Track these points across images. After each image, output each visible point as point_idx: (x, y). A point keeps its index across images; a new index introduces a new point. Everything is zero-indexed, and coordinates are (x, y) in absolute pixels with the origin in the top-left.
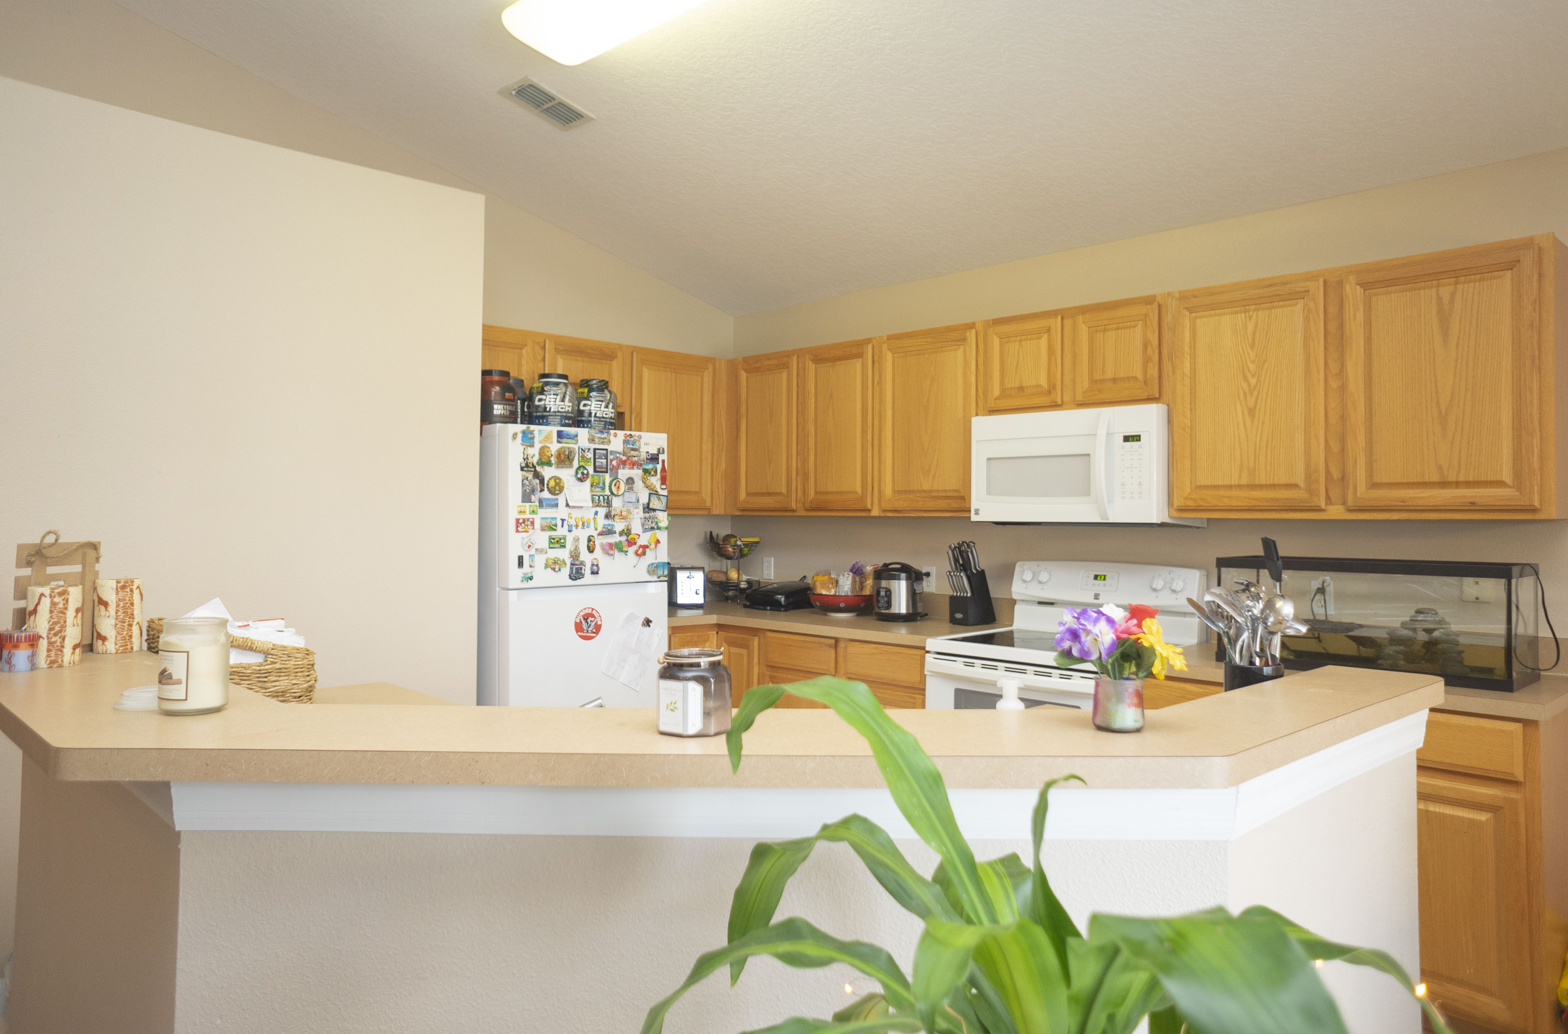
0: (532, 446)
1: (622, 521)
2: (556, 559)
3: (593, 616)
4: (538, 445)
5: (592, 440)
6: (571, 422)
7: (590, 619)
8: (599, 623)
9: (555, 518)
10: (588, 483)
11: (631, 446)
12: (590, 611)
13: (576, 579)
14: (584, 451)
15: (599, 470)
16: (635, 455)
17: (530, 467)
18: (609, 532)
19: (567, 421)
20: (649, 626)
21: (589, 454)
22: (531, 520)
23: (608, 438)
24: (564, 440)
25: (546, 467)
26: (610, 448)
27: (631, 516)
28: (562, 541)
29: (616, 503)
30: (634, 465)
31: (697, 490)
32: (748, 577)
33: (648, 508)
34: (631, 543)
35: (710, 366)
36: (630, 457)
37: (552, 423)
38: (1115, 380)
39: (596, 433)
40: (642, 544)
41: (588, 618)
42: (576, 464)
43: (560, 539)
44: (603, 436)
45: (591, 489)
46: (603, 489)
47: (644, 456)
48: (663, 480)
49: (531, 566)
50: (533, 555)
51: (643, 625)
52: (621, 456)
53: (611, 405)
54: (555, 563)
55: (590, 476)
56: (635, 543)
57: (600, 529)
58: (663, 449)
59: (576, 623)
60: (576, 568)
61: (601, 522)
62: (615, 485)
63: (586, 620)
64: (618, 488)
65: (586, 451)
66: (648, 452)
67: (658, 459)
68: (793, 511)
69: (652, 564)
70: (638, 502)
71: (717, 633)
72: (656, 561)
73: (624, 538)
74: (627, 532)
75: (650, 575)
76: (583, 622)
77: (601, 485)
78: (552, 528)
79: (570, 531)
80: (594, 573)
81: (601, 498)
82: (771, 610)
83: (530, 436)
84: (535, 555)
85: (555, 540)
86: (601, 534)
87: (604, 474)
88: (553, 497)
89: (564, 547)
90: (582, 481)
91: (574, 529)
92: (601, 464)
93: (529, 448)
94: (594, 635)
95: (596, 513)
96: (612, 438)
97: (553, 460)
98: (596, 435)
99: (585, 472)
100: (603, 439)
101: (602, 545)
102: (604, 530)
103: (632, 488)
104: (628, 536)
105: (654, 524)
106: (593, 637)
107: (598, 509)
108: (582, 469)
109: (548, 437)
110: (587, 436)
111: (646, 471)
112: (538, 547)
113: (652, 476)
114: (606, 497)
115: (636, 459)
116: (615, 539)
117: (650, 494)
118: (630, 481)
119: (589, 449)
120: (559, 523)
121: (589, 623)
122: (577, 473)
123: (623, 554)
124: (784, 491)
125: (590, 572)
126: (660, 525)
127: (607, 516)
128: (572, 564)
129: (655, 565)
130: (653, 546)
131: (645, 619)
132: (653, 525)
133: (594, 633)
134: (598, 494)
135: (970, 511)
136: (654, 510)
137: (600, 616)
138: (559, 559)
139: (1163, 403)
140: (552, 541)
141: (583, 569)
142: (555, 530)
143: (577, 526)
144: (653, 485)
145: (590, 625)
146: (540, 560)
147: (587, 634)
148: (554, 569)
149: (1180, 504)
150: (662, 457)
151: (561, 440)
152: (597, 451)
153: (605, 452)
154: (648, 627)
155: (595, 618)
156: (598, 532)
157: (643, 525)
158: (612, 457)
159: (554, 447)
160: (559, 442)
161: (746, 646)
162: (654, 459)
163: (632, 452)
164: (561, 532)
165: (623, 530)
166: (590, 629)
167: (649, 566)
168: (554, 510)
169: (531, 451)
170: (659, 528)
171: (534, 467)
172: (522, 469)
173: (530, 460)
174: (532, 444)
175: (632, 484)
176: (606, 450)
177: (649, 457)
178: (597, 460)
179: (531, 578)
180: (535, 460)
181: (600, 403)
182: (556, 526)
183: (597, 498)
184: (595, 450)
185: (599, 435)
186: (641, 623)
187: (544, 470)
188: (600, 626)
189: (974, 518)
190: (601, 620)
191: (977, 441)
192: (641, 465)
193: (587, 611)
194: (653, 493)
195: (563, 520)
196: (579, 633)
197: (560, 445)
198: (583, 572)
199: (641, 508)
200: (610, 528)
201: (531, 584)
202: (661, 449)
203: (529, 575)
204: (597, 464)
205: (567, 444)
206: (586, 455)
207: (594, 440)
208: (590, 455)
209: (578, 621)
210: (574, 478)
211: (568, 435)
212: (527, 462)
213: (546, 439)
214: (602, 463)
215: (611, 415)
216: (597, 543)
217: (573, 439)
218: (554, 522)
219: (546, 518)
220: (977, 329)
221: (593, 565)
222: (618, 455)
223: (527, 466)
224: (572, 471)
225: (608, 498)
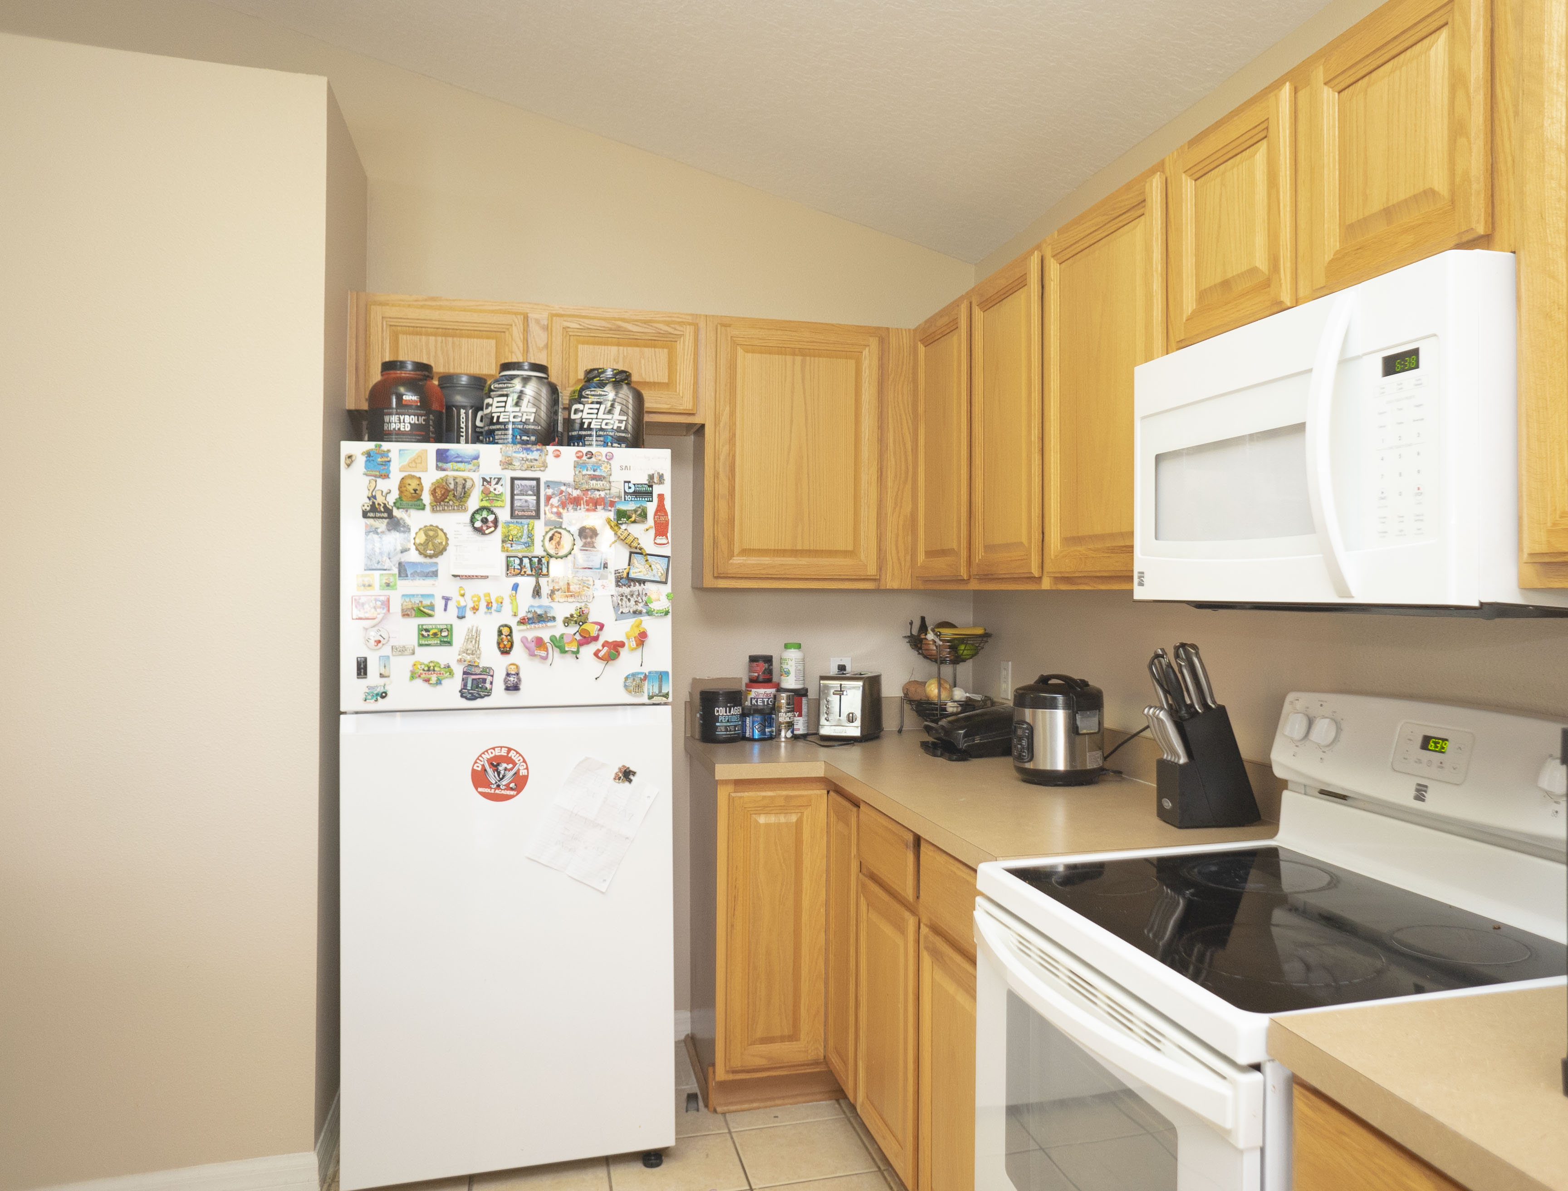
0: (386, 476)
1: (570, 599)
2: (432, 665)
3: (509, 760)
4: (396, 476)
5: (507, 464)
6: (533, 438)
7: (504, 765)
8: (523, 772)
9: (432, 596)
10: (498, 535)
11: (592, 473)
12: (504, 752)
13: (473, 698)
14: (489, 483)
15: (520, 514)
16: (598, 487)
17: (381, 512)
18: (540, 618)
19: (525, 438)
20: (630, 781)
21: (498, 487)
22: (382, 598)
23: (541, 460)
24: (450, 465)
25: (413, 513)
26: (544, 477)
27: (590, 592)
28: (445, 634)
29: (557, 569)
30: (595, 504)
31: (850, 548)
32: (968, 695)
33: (624, 580)
34: (587, 639)
35: (874, 343)
36: (588, 490)
37: (500, 441)
38: (1388, 213)
39: (515, 452)
40: (610, 640)
41: (498, 764)
42: (474, 502)
43: (441, 631)
44: (529, 457)
45: (503, 547)
46: (530, 544)
47: (618, 488)
48: (661, 530)
49: (382, 676)
50: (388, 657)
51: (617, 778)
52: (570, 490)
54: (429, 670)
55: (500, 525)
56: (596, 639)
57: (522, 614)
58: (661, 477)
59: (474, 772)
60: (473, 680)
61: (526, 603)
62: (551, 539)
63: (495, 767)
64: (559, 543)
65: (493, 482)
66: (629, 482)
67: (651, 493)
69: (634, 675)
70: (605, 566)
71: (828, 792)
72: (646, 670)
73: (573, 629)
74: (580, 618)
75: (630, 692)
76: (490, 771)
77: (524, 539)
78: (422, 612)
79: (461, 617)
80: (513, 688)
81: (526, 561)
83: (379, 460)
84: (391, 657)
85: (431, 633)
86: (522, 622)
87: (532, 521)
88: (428, 560)
89: (449, 643)
90: (484, 534)
91: (469, 613)
92: (525, 504)
93: (379, 481)
94: (512, 793)
95: (515, 587)
96: (550, 459)
97: (426, 498)
98: (514, 455)
99: (491, 518)
100: (531, 461)
101: (524, 640)
102: (530, 616)
103: (593, 543)
104: (581, 626)
105: (642, 605)
106: (513, 797)
107: (519, 579)
108: (485, 514)
109: (419, 461)
110: (499, 457)
111: (622, 515)
112: (396, 644)
113: (634, 522)
114: (536, 560)
115: (602, 494)
116: (558, 629)
117: (631, 553)
118: (588, 534)
119: (499, 479)
120: (439, 604)
121: (502, 772)
122: (473, 520)
123: (570, 658)
125: (504, 687)
126: (654, 606)
127: (537, 592)
128: (465, 673)
129: (642, 677)
130: (633, 644)
131: (620, 769)
132: (640, 607)
133: (512, 789)
134: (520, 555)
135: (1131, 578)
136: (642, 582)
137: (524, 761)
138: (437, 664)
139: (1502, 250)
140: (424, 633)
141: (488, 681)
142: (430, 616)
143: (475, 609)
144: (631, 538)
145: (504, 776)
146: (401, 667)
147: (497, 791)
148: (427, 680)
149: (1538, 549)
150: (657, 490)
151: (445, 466)
152: (516, 482)
153: (534, 483)
154: (627, 783)
155: (515, 764)
156: (518, 619)
157: (616, 607)
158: (550, 492)
159: (430, 476)
160: (438, 468)
162: (643, 493)
163: (594, 482)
164: (440, 618)
165: (572, 616)
166: (504, 782)
167: (627, 678)
168: (429, 582)
169: (382, 484)
170: (649, 613)
171: (389, 512)
172: (365, 515)
173: (380, 499)
174: (384, 472)
175: (591, 538)
176: (538, 480)
177: (632, 490)
178: (516, 497)
179: (384, 695)
180: (391, 500)
181: (598, 406)
182: (432, 607)
183: (517, 561)
184: (513, 480)
185: (524, 455)
186: (613, 776)
187: (409, 516)
188: (525, 778)
189: (1140, 594)
190: (527, 768)
191: (1143, 418)
192: (612, 504)
193: (497, 752)
194: (636, 551)
195: (447, 599)
196: (480, 790)
197: (442, 474)
198: (488, 685)
199: (612, 578)
200: (539, 612)
201: (382, 704)
202: (656, 476)
203: (380, 690)
204: (517, 503)
205: (452, 472)
206: (492, 490)
207: (511, 464)
208: (504, 489)
209: (479, 769)
210: (470, 529)
211: (458, 456)
212: (374, 503)
213: (414, 465)
214: (526, 501)
216: (517, 637)
217: (469, 463)
218: (427, 602)
219: (413, 595)
220: (1168, 174)
221: (508, 675)
222: (563, 488)
223: (374, 508)
224: (466, 517)
225: (540, 561)
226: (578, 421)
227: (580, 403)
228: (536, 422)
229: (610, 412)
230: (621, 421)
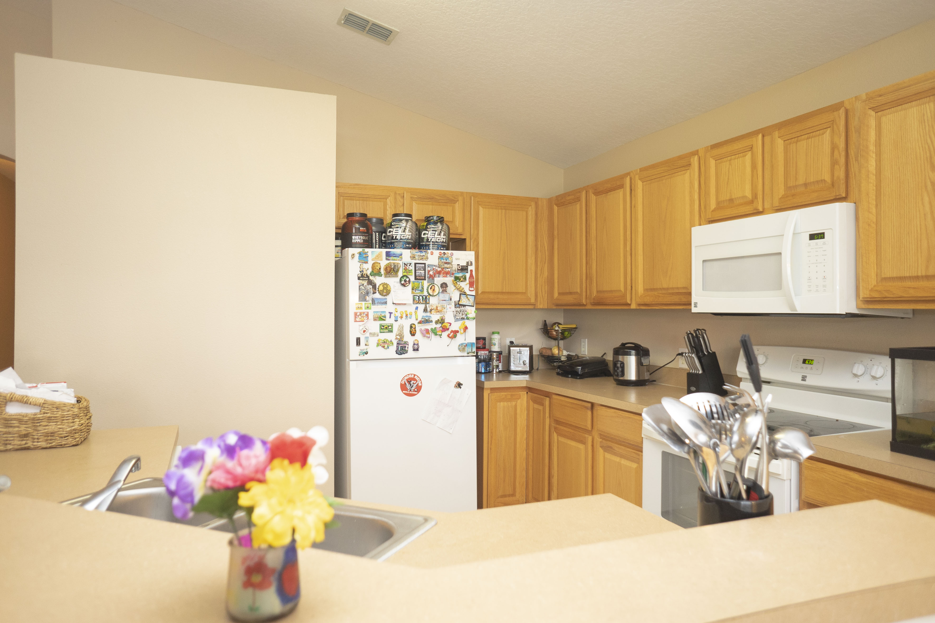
0: (367, 263)
1: (438, 313)
2: (385, 340)
3: (415, 380)
4: (370, 262)
5: (413, 257)
6: (410, 246)
7: (413, 382)
8: (420, 384)
9: (385, 312)
10: (410, 287)
11: (445, 261)
12: (412, 376)
13: (401, 354)
14: (407, 265)
15: (419, 278)
16: (448, 267)
17: (365, 277)
18: (427, 321)
19: (407, 245)
20: (461, 388)
21: (410, 267)
22: (366, 313)
23: (426, 256)
24: (391, 258)
25: (377, 277)
26: (427, 263)
27: (445, 310)
28: (390, 328)
29: (433, 301)
30: (447, 274)
31: (524, 291)
33: (458, 305)
34: (445, 329)
35: (533, 204)
36: (444, 268)
39: (416, 253)
40: (453, 330)
41: (410, 381)
42: (400, 274)
43: (389, 326)
44: (421, 255)
45: (412, 292)
46: (422, 291)
47: (455, 267)
48: (471, 284)
49: (366, 345)
50: (368, 337)
51: (456, 387)
52: (437, 268)
53: (443, 233)
54: (384, 343)
55: (411, 283)
56: (448, 329)
57: (419, 319)
58: (471, 262)
59: (401, 384)
60: (401, 346)
61: (421, 314)
62: (431, 288)
63: (409, 382)
64: (434, 290)
65: (408, 265)
66: (459, 265)
67: (467, 269)
68: (584, 305)
69: (462, 344)
70: (451, 300)
71: (527, 393)
72: (466, 342)
73: (439, 325)
74: (441, 321)
75: (461, 351)
76: (407, 384)
77: (420, 289)
78: (382, 318)
79: (396, 321)
80: (416, 350)
81: (421, 297)
82: (571, 377)
83: (364, 256)
84: (369, 337)
85: (385, 327)
86: (420, 323)
87: (423, 281)
88: (383, 297)
89: (392, 331)
90: (405, 286)
91: (399, 319)
92: (420, 274)
93: (364, 264)
94: (416, 393)
95: (417, 308)
96: (429, 255)
97: (383, 272)
98: (416, 254)
99: (407, 280)
100: (422, 256)
101: (421, 330)
102: (423, 320)
103: (446, 290)
104: (442, 324)
105: (464, 315)
106: (416, 395)
107: (418, 305)
108: (405, 278)
109: (379, 256)
110: (410, 255)
111: (457, 278)
112: (372, 332)
113: (462, 281)
114: (424, 297)
115: (449, 270)
116: (433, 326)
117: (460, 294)
118: (444, 286)
119: (411, 264)
120: (388, 315)
121: (412, 384)
122: (401, 280)
123: (438, 337)
124: (579, 291)
125: (412, 349)
126: (469, 316)
127: (425, 310)
128: (398, 344)
129: (465, 345)
130: (462, 331)
131: (457, 383)
132: (464, 316)
133: (416, 391)
134: (418, 295)
135: (691, 304)
136: (464, 306)
137: (420, 380)
138: (387, 340)
140: (382, 327)
141: (407, 347)
142: (384, 320)
143: (401, 317)
144: (461, 288)
145: (413, 386)
146: (373, 341)
147: (410, 392)
148: (384, 347)
149: (865, 296)
150: (470, 268)
151: (389, 258)
152: (417, 265)
153: (423, 265)
154: (459, 389)
155: (417, 381)
156: (418, 321)
157: (455, 316)
158: (429, 269)
159: (384, 263)
160: (387, 259)
161: (542, 404)
162: (464, 269)
163: (446, 265)
164: (388, 321)
165: (438, 320)
166: (413, 389)
167: (459, 346)
168: (384, 306)
169: (365, 266)
170: (468, 319)
171: (368, 277)
172: (359, 278)
173: (365, 272)
174: (366, 261)
175: (445, 288)
176: (425, 264)
177: (460, 268)
178: (417, 271)
179: (366, 353)
180: (369, 273)
181: (434, 232)
182: (385, 317)
183: (417, 298)
184: (415, 264)
185: (419, 254)
186: (454, 386)
187: (376, 279)
188: (421, 387)
189: (694, 310)
190: (421, 383)
191: (696, 246)
192: (453, 274)
193: (410, 376)
194: (463, 293)
195: (391, 313)
196: (404, 392)
197: (388, 262)
198: (406, 349)
199: (453, 304)
200: (427, 318)
201: (366, 357)
202: (469, 262)
203: (365, 351)
204: (417, 274)
205: (393, 261)
206: (408, 268)
207: (414, 257)
208: (412, 268)
209: (403, 383)
210: (399, 284)
211: (394, 254)
212: (362, 274)
213: (377, 258)
214: (421, 273)
215: (442, 240)
216: (418, 329)
217: (398, 257)
218: (383, 315)
219: (378, 312)
220: (700, 155)
221: (414, 344)
222: (434, 267)
223: (362, 276)
224: (398, 279)
225: (426, 297)
226: (426, 238)
227: (426, 231)
228: (411, 239)
229: (439, 235)
230: (444, 239)
